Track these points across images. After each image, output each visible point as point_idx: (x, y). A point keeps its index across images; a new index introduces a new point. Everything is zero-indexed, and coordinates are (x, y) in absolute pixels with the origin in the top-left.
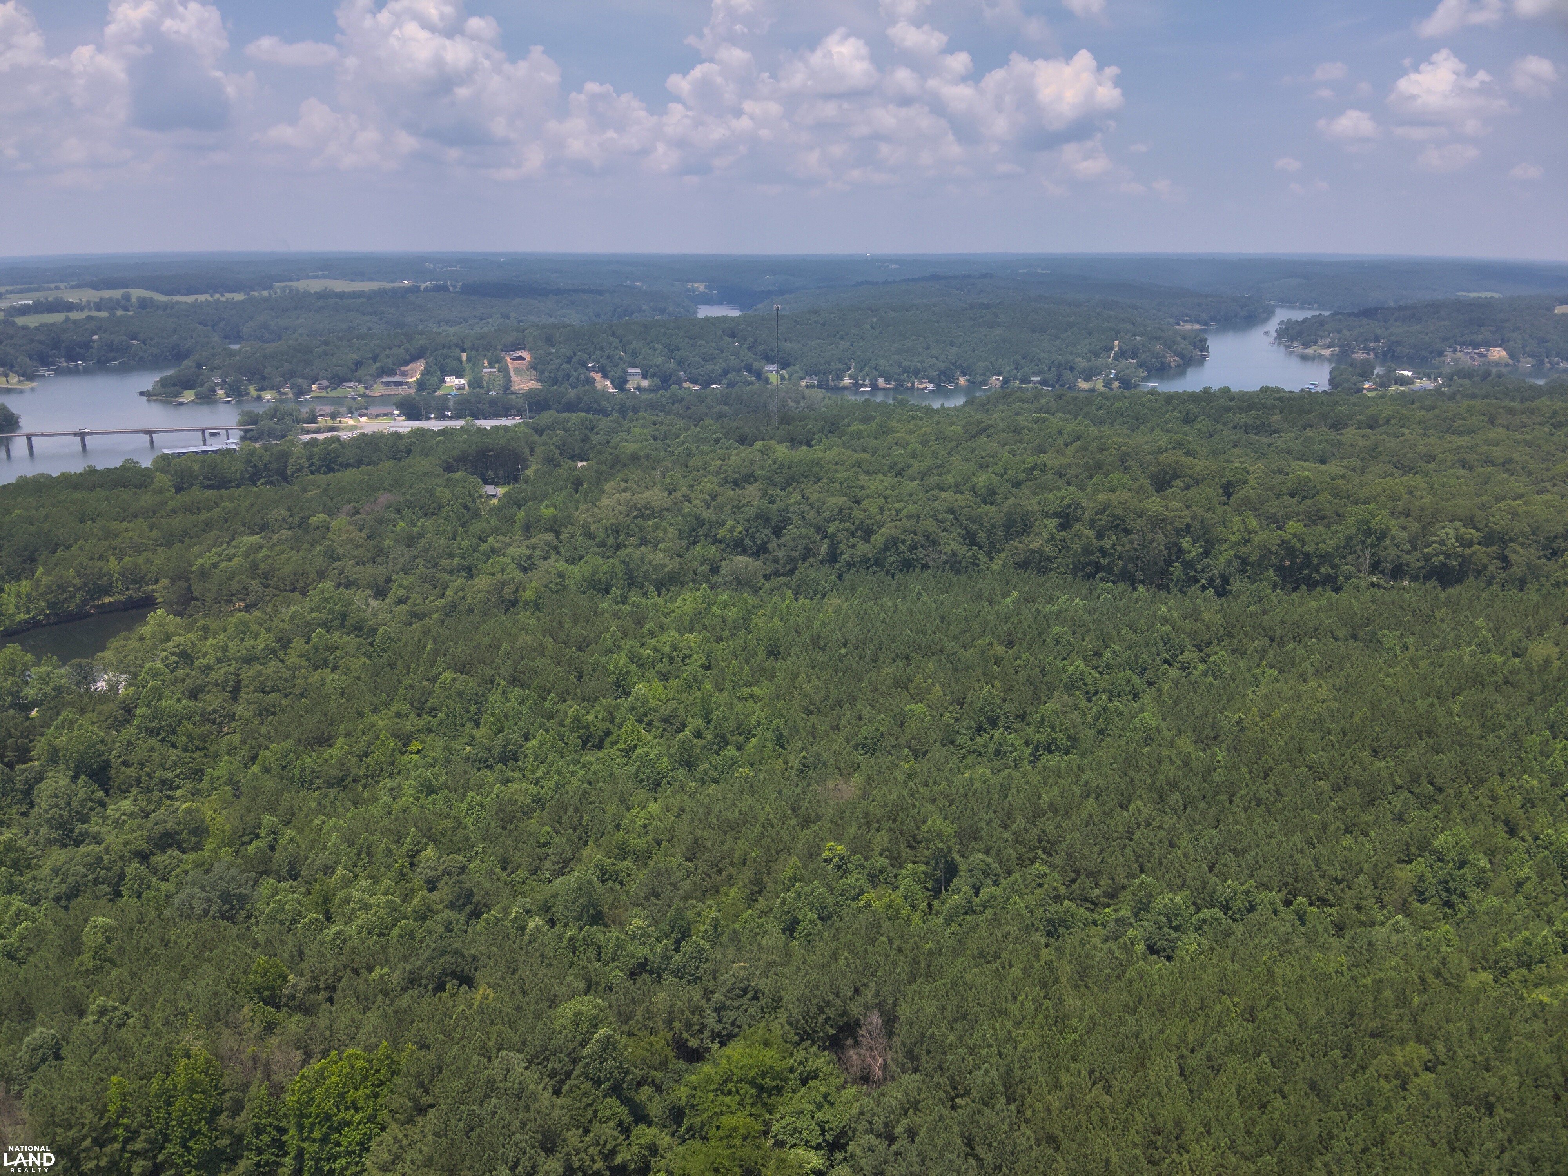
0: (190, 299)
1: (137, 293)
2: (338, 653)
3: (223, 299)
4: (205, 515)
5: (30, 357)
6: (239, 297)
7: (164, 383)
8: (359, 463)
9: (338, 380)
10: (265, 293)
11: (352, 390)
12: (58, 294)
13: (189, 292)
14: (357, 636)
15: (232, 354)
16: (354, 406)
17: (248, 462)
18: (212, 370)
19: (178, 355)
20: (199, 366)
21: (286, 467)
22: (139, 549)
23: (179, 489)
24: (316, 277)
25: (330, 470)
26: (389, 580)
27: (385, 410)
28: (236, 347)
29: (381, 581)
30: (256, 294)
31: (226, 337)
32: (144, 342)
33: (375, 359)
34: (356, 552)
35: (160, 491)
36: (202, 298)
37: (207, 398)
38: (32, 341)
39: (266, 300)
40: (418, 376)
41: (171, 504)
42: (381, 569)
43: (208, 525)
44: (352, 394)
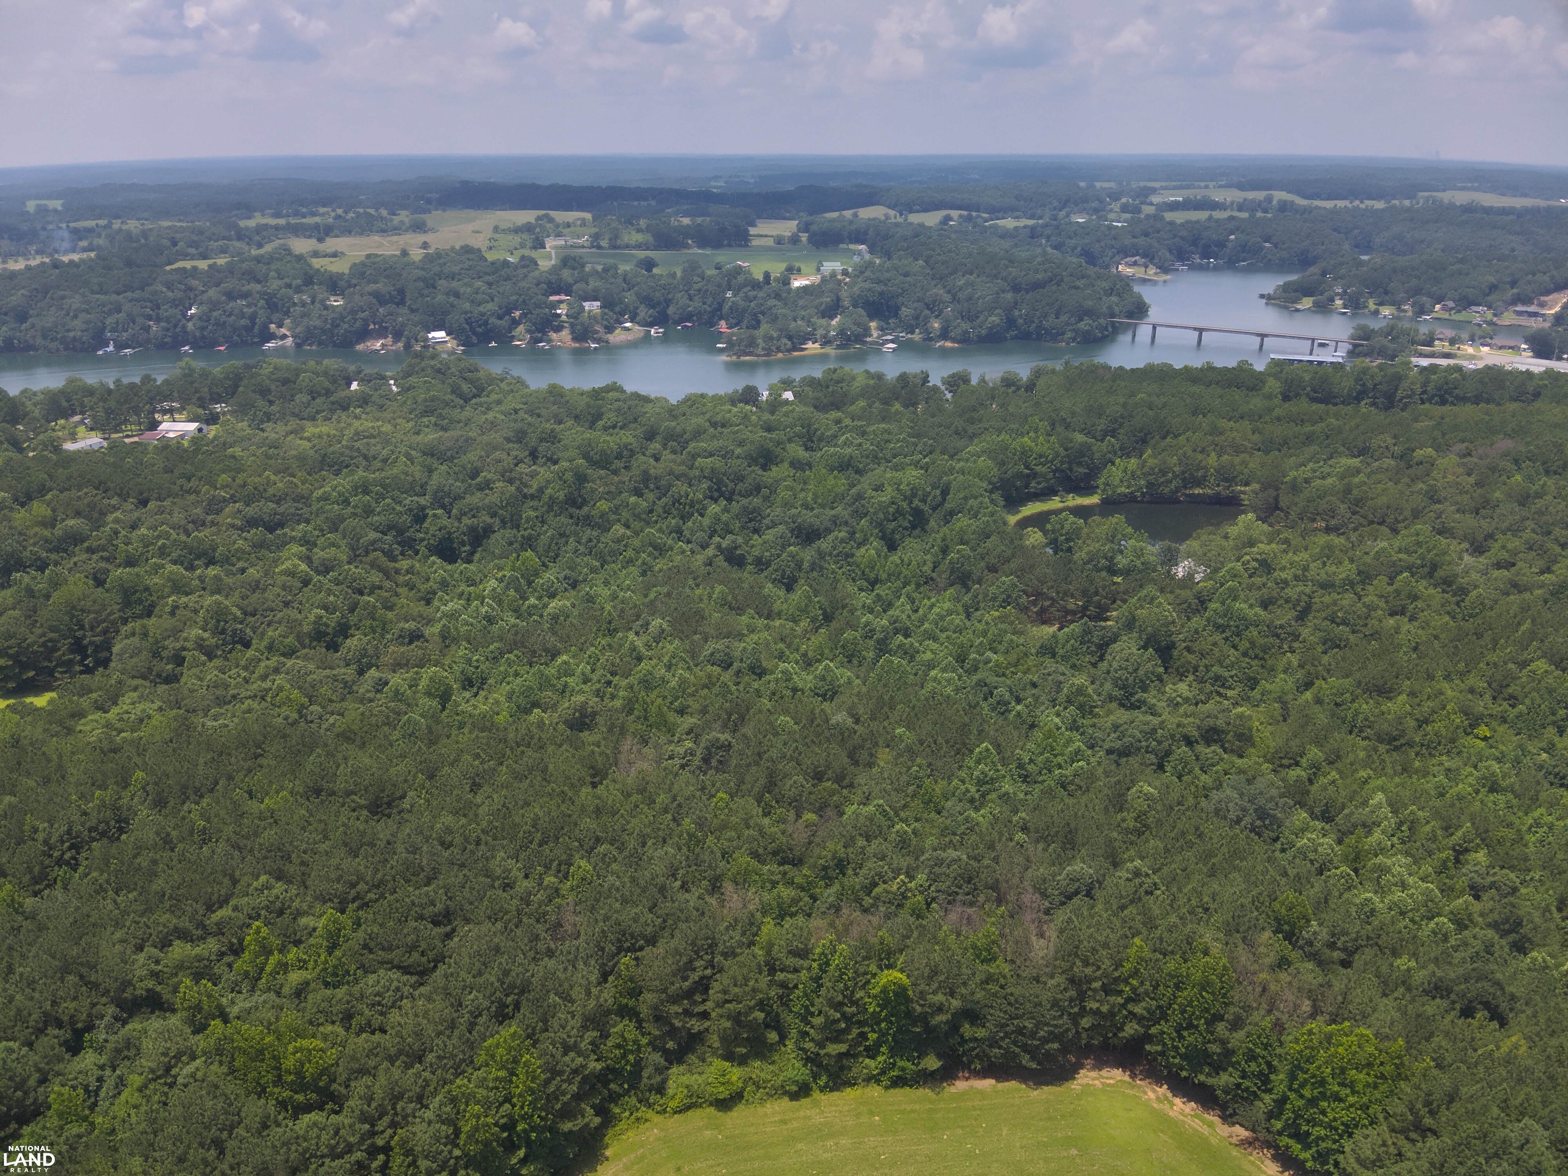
0: (1329, 204)
1: (1279, 195)
2: (1420, 604)
3: (1362, 206)
4: (1308, 428)
5: (1170, 252)
6: (1380, 205)
7: (1286, 288)
8: (1477, 400)
9: (1466, 303)
10: (1407, 203)
11: (1478, 314)
12: (1206, 192)
13: (1329, 198)
14: (1444, 591)
15: (1361, 264)
16: (1479, 333)
17: (1357, 380)
18: (1335, 279)
19: (1305, 261)
20: (1324, 274)
21: (1397, 390)
22: (1238, 450)
23: (1286, 398)
24: (1463, 189)
25: (1443, 402)
26: (1490, 536)
27: (1512, 343)
28: (1365, 258)
29: (1480, 537)
30: (1396, 202)
31: (1356, 246)
32: (1276, 246)
33: (1513, 284)
34: (1458, 498)
35: (1269, 397)
36: (1341, 204)
37: (1323, 308)
38: (1175, 236)
39: (1408, 210)
40: (1557, 309)
41: (1278, 412)
42: (1483, 523)
43: (1309, 439)
44: (1478, 320)
